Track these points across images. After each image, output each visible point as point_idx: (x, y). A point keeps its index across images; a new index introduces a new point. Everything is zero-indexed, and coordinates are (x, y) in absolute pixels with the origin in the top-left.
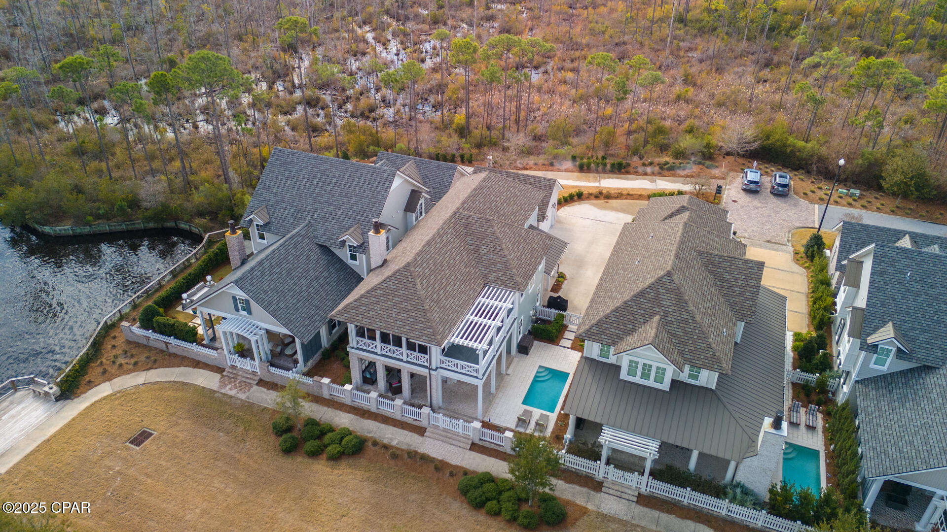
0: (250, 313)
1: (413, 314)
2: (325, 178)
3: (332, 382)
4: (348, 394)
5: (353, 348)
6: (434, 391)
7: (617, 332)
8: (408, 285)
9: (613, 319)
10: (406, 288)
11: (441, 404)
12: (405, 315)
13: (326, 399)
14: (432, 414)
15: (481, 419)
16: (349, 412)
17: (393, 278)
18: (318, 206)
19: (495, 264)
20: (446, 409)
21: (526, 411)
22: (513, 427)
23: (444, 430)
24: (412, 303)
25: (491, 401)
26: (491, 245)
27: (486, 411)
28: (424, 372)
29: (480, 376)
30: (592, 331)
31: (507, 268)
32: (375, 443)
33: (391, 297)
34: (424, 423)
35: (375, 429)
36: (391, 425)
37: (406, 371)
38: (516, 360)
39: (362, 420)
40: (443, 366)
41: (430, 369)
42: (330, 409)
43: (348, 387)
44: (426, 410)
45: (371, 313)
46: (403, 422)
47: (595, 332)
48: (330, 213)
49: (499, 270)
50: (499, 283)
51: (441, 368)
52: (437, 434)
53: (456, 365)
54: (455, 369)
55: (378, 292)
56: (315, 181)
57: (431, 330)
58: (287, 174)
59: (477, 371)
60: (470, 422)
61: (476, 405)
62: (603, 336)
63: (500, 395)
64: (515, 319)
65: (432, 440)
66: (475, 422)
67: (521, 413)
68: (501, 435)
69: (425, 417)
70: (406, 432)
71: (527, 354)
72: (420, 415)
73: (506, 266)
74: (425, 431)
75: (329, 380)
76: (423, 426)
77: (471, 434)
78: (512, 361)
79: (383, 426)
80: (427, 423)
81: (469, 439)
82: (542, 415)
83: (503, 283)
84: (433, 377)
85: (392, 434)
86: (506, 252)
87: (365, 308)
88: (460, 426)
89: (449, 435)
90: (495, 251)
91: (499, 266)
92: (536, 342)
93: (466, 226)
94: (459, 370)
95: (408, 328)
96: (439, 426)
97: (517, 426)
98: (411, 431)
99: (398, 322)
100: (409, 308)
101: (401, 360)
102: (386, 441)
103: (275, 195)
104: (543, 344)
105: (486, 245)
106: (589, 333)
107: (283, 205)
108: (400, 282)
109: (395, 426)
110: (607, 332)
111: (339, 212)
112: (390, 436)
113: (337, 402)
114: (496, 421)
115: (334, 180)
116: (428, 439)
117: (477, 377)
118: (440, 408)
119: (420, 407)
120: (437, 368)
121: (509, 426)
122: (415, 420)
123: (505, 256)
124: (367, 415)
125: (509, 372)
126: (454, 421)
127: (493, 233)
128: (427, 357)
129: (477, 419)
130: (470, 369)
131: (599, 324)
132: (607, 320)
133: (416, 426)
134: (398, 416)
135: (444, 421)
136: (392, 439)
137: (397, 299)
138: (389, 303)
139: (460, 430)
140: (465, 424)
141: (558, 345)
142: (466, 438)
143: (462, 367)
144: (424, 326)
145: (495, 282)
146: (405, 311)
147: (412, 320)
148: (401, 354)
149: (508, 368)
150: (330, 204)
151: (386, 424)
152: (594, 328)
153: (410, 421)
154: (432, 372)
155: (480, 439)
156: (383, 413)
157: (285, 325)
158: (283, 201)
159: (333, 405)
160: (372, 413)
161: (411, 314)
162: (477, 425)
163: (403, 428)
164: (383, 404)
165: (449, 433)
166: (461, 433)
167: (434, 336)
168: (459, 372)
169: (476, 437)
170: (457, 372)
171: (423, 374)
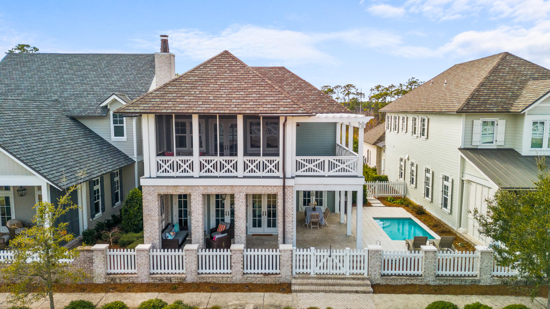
2: (75, 67)
4: (144, 259)
5: (150, 178)
6: (289, 220)
8: (233, 68)
9: (486, 91)
10: (232, 71)
13: (98, 284)
14: (297, 252)
16: (147, 291)
17: (209, 65)
18: (68, 87)
23: (319, 276)
34: (285, 276)
37: (243, 195)
39: (175, 294)
40: (299, 173)
41: (284, 178)
42: (108, 295)
45: (186, 98)
46: (247, 284)
51: (297, 176)
52: (312, 284)
53: (321, 166)
54: (319, 172)
56: (62, 70)
59: (354, 166)
65: (306, 294)
68: (416, 254)
69: (286, 257)
70: (259, 294)
74: (290, 285)
76: (282, 281)
77: (364, 270)
80: (289, 273)
81: (364, 279)
84: (288, 192)
87: (174, 95)
88: (346, 259)
89: (331, 281)
94: (326, 173)
96: (307, 274)
98: (267, 292)
99: (234, 101)
101: (234, 177)
109: (235, 291)
110: (489, 101)
111: (97, 89)
113: (121, 284)
115: (88, 67)
116: (300, 294)
119: (275, 247)
120: (293, 177)
122: (266, 275)
124: (179, 289)
126: (335, 253)
128: (278, 159)
130: (344, 166)
133: (271, 284)
134: (235, 275)
135: (318, 259)
137: (222, 81)
138: (212, 85)
139: (346, 269)
140: (356, 253)
141: (372, 206)
142: (359, 279)
143: (332, 166)
144: (276, 98)
148: (234, 166)
150: (83, 84)
151: (221, 291)
152: (472, 101)
153: (259, 279)
155: (382, 275)
156: (210, 278)
159: (114, 289)
160: (190, 284)
163: (251, 291)
164: (210, 263)
165: (329, 278)
166: (349, 274)
167: (297, 105)
168: (326, 176)
169: (376, 271)
170: (324, 176)
171: (272, 191)
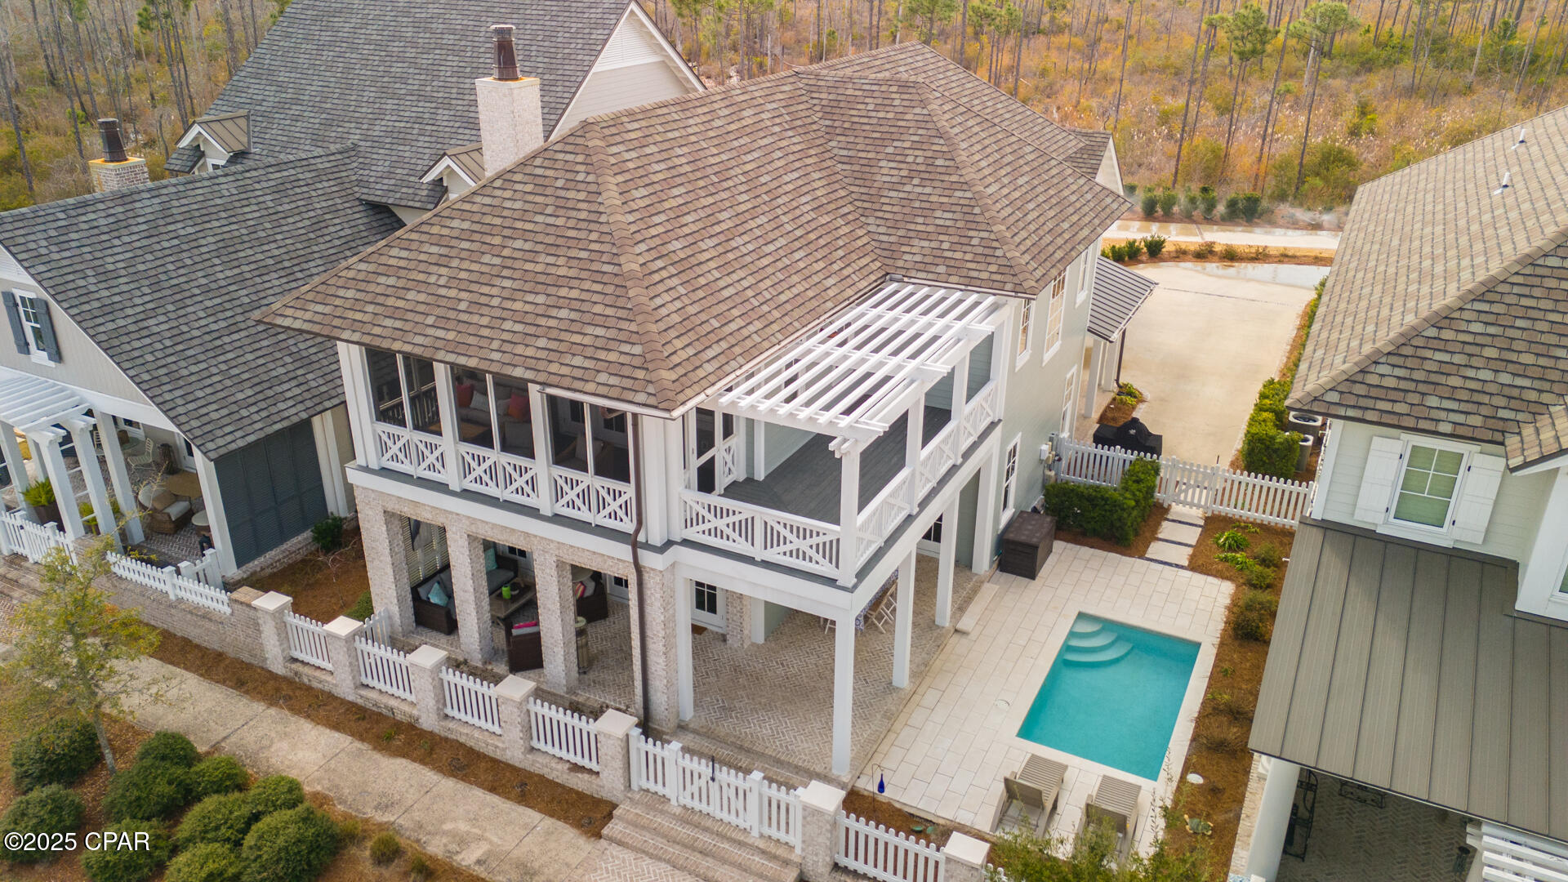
0: (57, 355)
1: (574, 294)
2: (423, 38)
3: (296, 608)
4: (340, 655)
5: (366, 469)
6: (656, 647)
7: (1505, 378)
8: (571, 194)
9: (1477, 327)
10: (563, 206)
11: (688, 713)
12: (541, 299)
13: (274, 676)
14: (639, 744)
15: (846, 778)
16: (336, 727)
17: (518, 177)
18: (390, 104)
19: (928, 211)
20: (708, 734)
21: (1034, 760)
22: (985, 825)
23: (689, 817)
24: (573, 253)
25: (890, 717)
26: (917, 158)
27: (866, 753)
28: (612, 557)
29: (846, 577)
30: (1373, 379)
31: (972, 224)
32: (388, 852)
33: (497, 240)
34: (609, 784)
35: (411, 796)
36: (481, 785)
37: (551, 561)
38: (989, 590)
39: (377, 756)
40: (692, 534)
41: (635, 545)
42: (273, 711)
43: (343, 626)
44: (617, 725)
45: (411, 295)
46: (530, 775)
47: (1390, 382)
48: (419, 120)
49: (943, 230)
50: (942, 269)
51: (686, 543)
52: (656, 831)
53: (745, 529)
54: (741, 546)
55: (455, 223)
56: (396, 47)
57: (637, 350)
58: (326, 37)
59: (831, 552)
60: (790, 787)
61: (828, 726)
62: (1433, 401)
63: (930, 697)
64: (993, 425)
65: (628, 855)
66: (815, 784)
67: (1018, 768)
68: (931, 852)
69: (611, 750)
70: (532, 816)
71: (1031, 573)
72: (593, 745)
73: (971, 216)
74: (610, 816)
75: (286, 599)
76: (605, 794)
77: (795, 839)
78: (975, 591)
79: (448, 785)
80: (619, 785)
81: (786, 863)
82: (1106, 780)
83: (954, 268)
84: (651, 582)
85: (474, 820)
86: (969, 174)
87: (392, 281)
88: (753, 799)
89: (705, 838)
90: (928, 173)
91: (943, 218)
92: (1059, 546)
93: (829, 111)
94: (759, 553)
95: (542, 343)
96: (665, 799)
97: (1001, 819)
98: (551, 814)
99: (508, 325)
100: (562, 271)
101: (533, 512)
102: (436, 847)
103: (281, 87)
104: (1086, 551)
105: (899, 157)
106: (1360, 389)
107: (295, 110)
108: (541, 187)
109: (493, 789)
110: (1455, 381)
111: (443, 115)
112: (463, 827)
113: (309, 688)
114: (905, 795)
115: (449, 39)
116: (615, 850)
117: (831, 582)
118: (682, 727)
119: (596, 714)
120: (669, 544)
121: (965, 818)
122: (576, 768)
123: (966, 185)
124: (398, 741)
125: (966, 623)
126: (725, 775)
127: (926, 121)
128: (629, 490)
129: (826, 778)
130: (804, 545)
131: (1406, 349)
132: (1447, 335)
133: (581, 796)
134: (510, 747)
135: (687, 777)
136: (463, 841)
137: (518, 244)
138: (486, 259)
139: (751, 820)
140: (774, 792)
141: (1142, 557)
142: (774, 857)
143: (772, 538)
144: (611, 333)
145: (924, 267)
146: (546, 283)
147: (563, 313)
148: (532, 483)
149: (960, 609)
150: (422, 97)
151: (464, 778)
152: (1382, 369)
153: (558, 773)
154: (648, 559)
155: (836, 867)
156: (463, 735)
157: (151, 388)
158: (297, 101)
159: (287, 698)
160: (423, 734)
161: (563, 292)
162: (826, 798)
163: (524, 799)
164: (464, 701)
165: (706, 830)
166: (757, 835)
167: (647, 369)
168: (758, 559)
169: (816, 855)
170: (749, 560)
171: (615, 569)
